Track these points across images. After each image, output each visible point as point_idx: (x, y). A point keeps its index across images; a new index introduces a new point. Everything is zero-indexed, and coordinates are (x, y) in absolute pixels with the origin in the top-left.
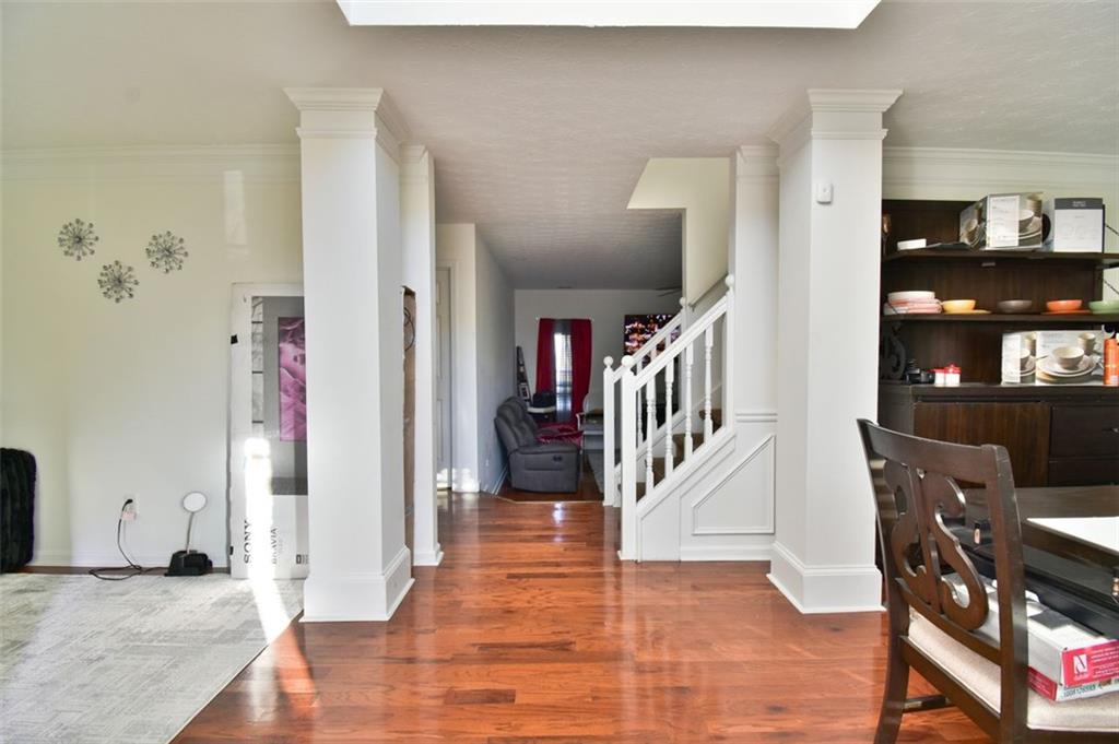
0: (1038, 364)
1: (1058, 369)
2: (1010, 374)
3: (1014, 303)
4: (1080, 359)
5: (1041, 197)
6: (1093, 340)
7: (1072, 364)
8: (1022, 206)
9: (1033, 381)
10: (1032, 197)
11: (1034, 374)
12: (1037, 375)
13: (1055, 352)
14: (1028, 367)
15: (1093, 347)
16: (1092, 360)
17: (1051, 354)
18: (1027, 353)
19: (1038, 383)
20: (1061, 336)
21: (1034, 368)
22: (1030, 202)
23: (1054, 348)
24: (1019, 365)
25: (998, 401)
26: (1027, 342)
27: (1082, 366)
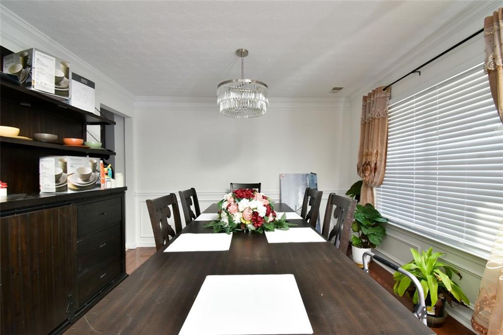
0: (69, 178)
1: (80, 181)
2: (47, 186)
3: (46, 136)
4: (90, 174)
5: (69, 65)
6: (96, 163)
7: (86, 178)
8: (57, 66)
9: (67, 190)
10: (63, 63)
11: (67, 185)
12: (69, 186)
13: (78, 170)
14: (62, 180)
15: (96, 167)
16: (96, 175)
17: (76, 172)
18: (60, 171)
19: (69, 192)
20: (81, 160)
21: (66, 182)
22: (62, 66)
23: (77, 168)
24: (54, 179)
25: (45, 208)
26: (60, 163)
27: (91, 179)
